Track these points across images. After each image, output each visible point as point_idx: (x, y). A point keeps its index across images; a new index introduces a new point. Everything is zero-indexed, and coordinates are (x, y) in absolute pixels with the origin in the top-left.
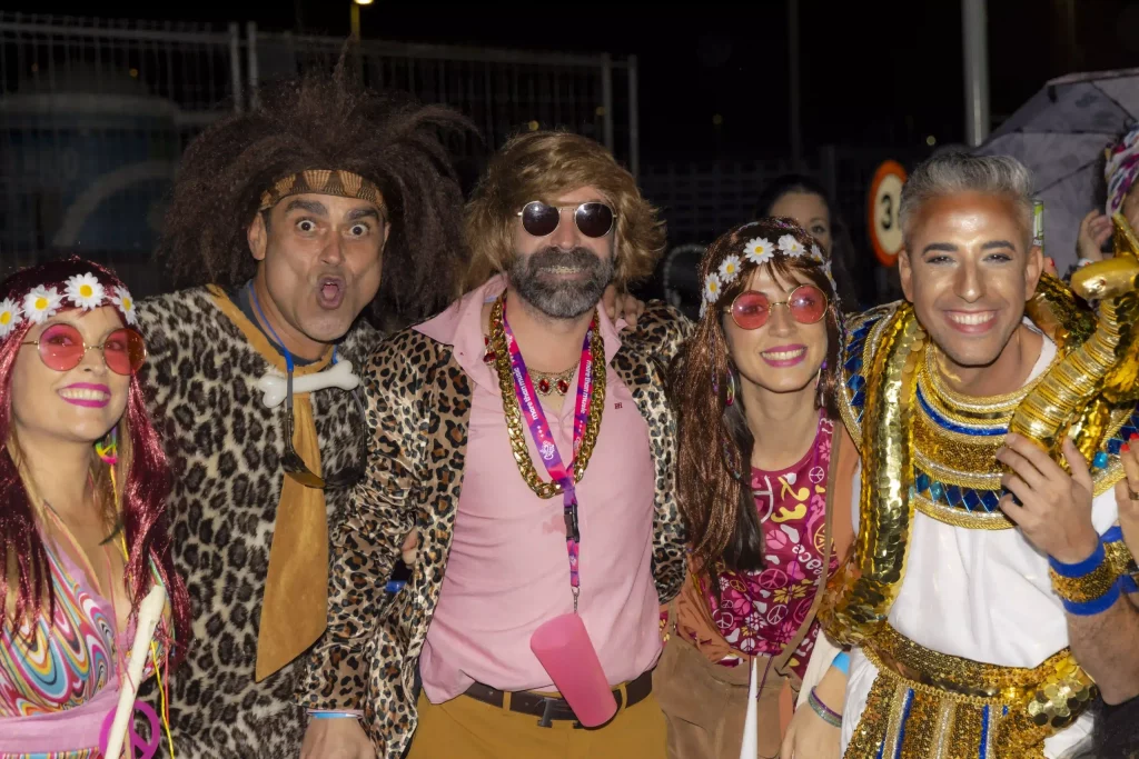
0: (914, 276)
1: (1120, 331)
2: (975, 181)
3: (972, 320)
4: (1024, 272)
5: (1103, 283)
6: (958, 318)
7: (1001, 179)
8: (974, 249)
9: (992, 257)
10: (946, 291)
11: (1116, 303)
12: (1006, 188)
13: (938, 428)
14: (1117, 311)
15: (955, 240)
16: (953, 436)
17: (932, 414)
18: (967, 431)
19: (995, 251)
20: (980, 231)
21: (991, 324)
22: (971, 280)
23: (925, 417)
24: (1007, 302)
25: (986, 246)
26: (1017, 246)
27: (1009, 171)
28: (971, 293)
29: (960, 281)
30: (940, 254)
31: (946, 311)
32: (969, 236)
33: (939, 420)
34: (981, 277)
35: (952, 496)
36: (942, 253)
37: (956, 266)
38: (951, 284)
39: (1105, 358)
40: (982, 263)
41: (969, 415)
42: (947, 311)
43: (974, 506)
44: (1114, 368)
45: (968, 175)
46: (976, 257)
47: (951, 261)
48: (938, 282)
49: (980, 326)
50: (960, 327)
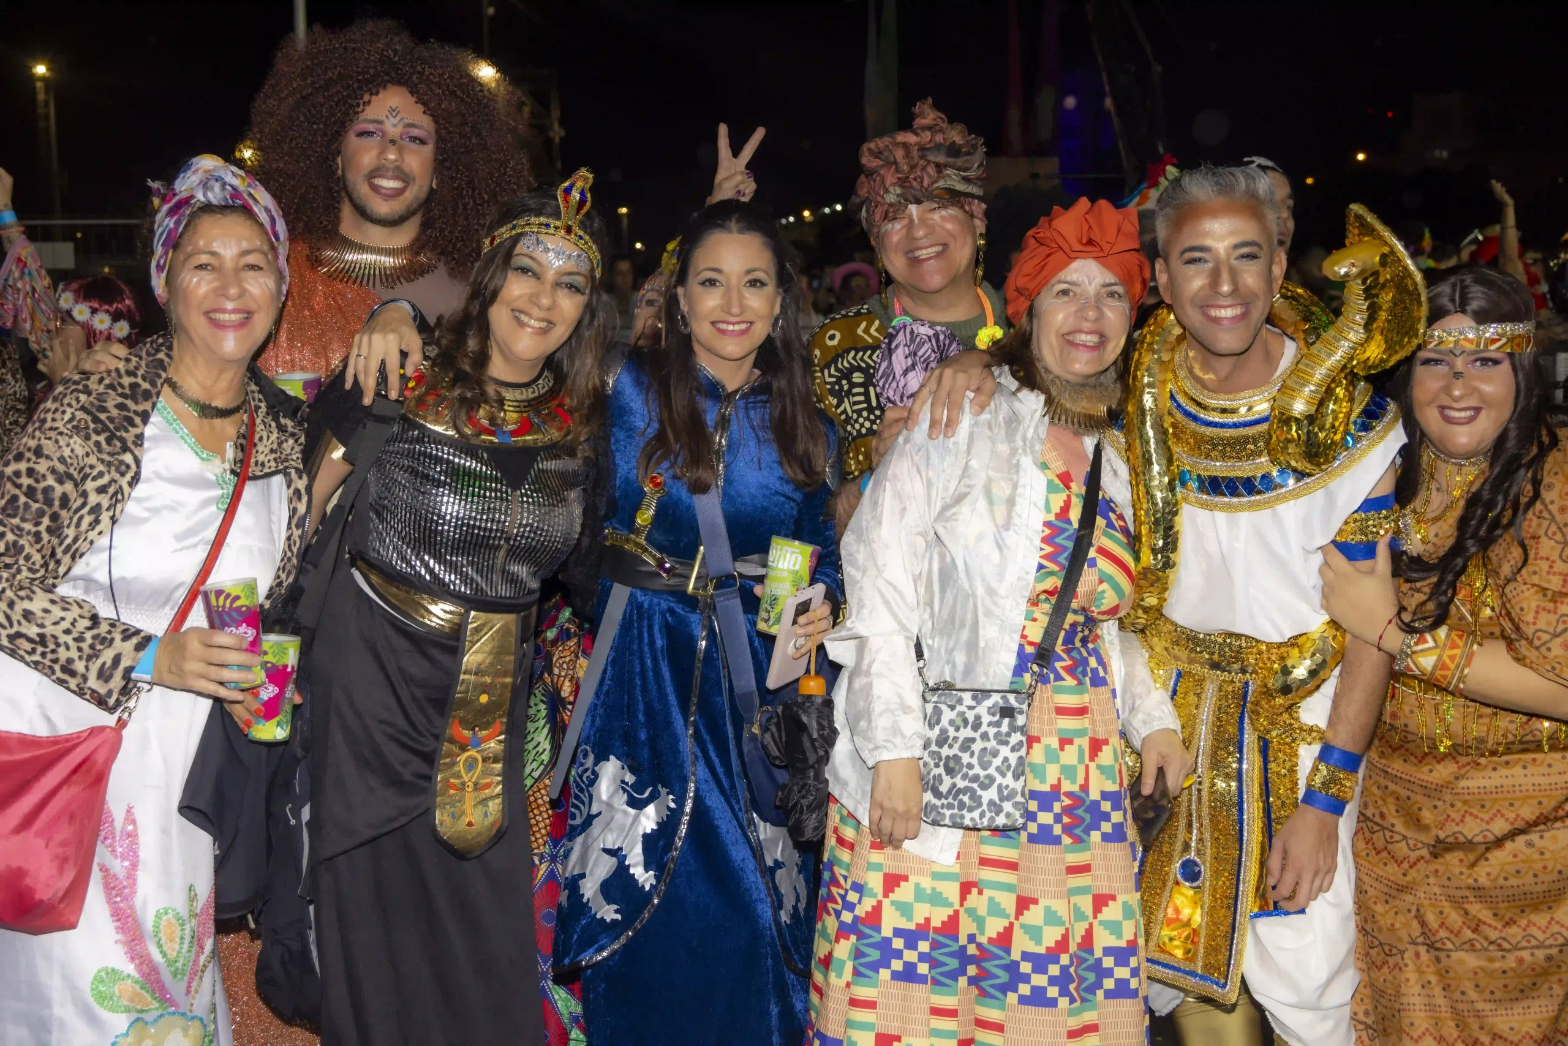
0: (1171, 279)
1: (1368, 308)
2: (1225, 189)
3: (1227, 313)
4: (1270, 270)
5: (1353, 265)
6: (1214, 313)
7: (1248, 186)
8: (1226, 249)
9: (1243, 256)
10: (1202, 288)
11: (1364, 282)
12: (1252, 195)
13: (1193, 425)
14: (1366, 291)
15: (1209, 242)
16: (1209, 431)
17: (1188, 414)
18: (1223, 426)
19: (1245, 250)
20: (1232, 233)
21: (1244, 316)
22: (1225, 275)
23: (1179, 416)
24: (1257, 295)
25: (1236, 247)
26: (1265, 247)
27: (1253, 179)
28: (1226, 288)
29: (1215, 277)
30: (1196, 256)
31: (1202, 307)
32: (1222, 239)
33: (1195, 418)
34: (1234, 274)
35: (1214, 486)
36: (1197, 255)
37: (1210, 265)
38: (1206, 281)
39: (1355, 335)
40: (1234, 262)
41: (1224, 411)
42: (1204, 307)
43: (1234, 493)
44: (1363, 344)
45: (1217, 183)
46: (1229, 256)
47: (1206, 261)
48: (1196, 282)
49: (1233, 319)
50: (1216, 320)
